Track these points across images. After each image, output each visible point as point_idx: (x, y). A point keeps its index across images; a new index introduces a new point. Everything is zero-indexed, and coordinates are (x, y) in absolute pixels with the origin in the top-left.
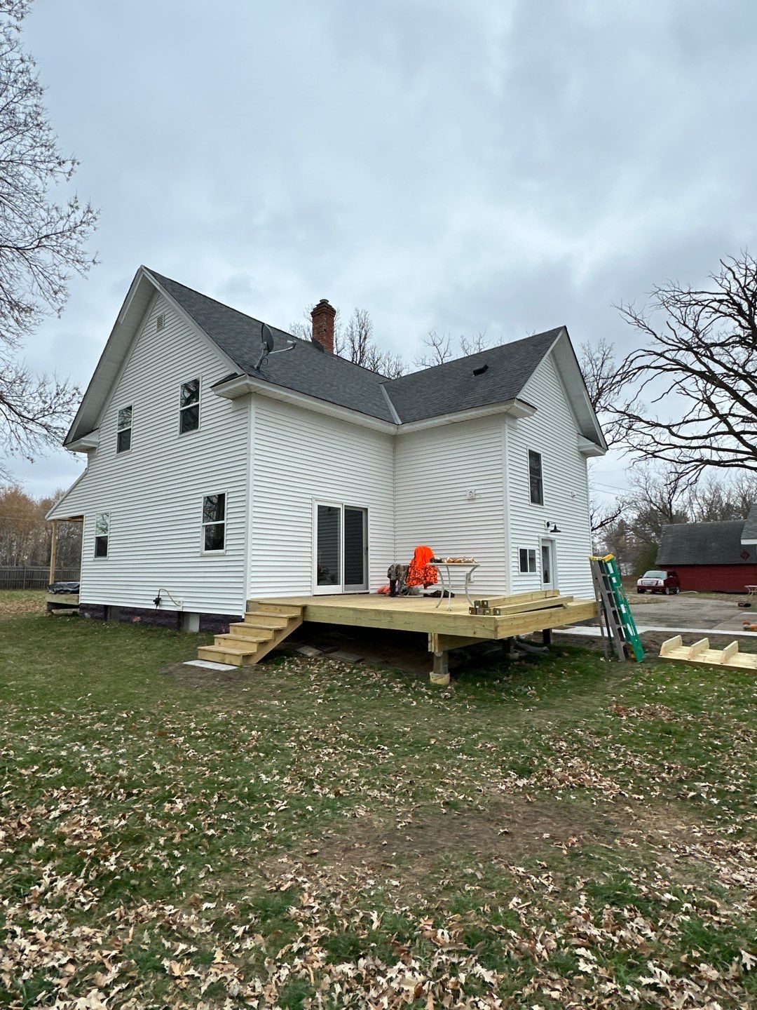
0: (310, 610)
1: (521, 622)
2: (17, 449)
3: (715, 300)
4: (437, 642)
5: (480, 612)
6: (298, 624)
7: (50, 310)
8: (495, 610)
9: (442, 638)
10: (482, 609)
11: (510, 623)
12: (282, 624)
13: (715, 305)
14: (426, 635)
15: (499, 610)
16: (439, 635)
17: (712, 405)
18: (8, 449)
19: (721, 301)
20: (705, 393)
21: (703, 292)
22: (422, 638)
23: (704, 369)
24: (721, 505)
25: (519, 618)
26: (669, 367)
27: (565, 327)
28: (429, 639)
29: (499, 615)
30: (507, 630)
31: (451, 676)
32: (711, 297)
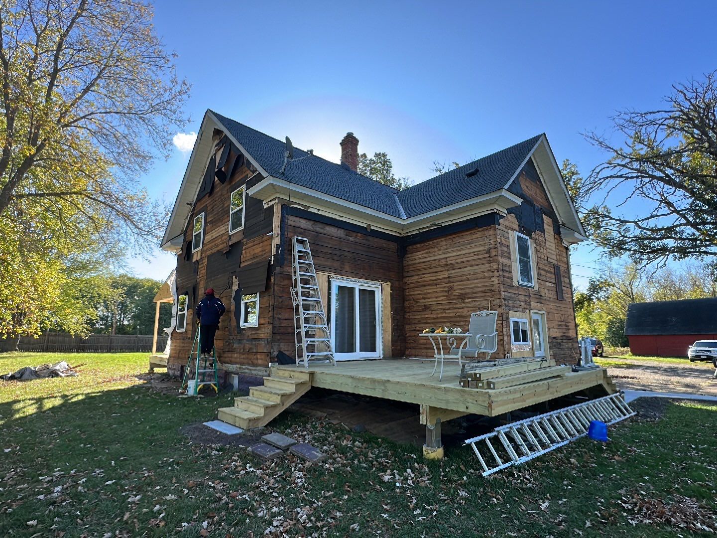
0: (318, 377)
1: (518, 395)
2: (140, 254)
3: (671, 118)
4: (428, 414)
5: (472, 385)
6: (307, 389)
7: (160, 155)
8: (489, 384)
9: (433, 409)
10: (474, 382)
11: (505, 398)
12: (291, 389)
13: (672, 121)
14: (418, 406)
15: (494, 383)
16: (431, 407)
17: (670, 204)
18: (133, 254)
19: (675, 118)
20: (663, 195)
21: (659, 111)
22: (414, 409)
23: (662, 175)
24: (675, 288)
25: (515, 392)
26: (630, 175)
27: (544, 134)
28: (421, 411)
29: (494, 388)
30: (502, 405)
31: (444, 449)
32: (667, 115)
